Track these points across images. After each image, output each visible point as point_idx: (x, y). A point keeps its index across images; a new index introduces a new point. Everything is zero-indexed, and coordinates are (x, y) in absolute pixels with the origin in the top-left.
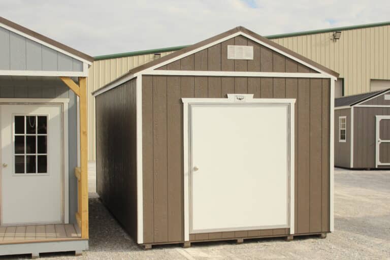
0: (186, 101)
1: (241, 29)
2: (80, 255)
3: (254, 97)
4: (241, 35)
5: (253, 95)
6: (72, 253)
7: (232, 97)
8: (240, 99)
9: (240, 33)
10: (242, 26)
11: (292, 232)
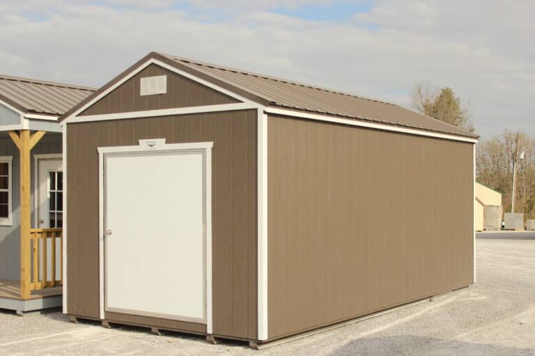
0: (101, 150)
1: (154, 55)
2: (20, 315)
3: (167, 142)
4: (153, 64)
5: (164, 140)
6: (13, 312)
7: (144, 144)
8: (151, 146)
9: (152, 60)
10: (155, 51)
11: (210, 331)
